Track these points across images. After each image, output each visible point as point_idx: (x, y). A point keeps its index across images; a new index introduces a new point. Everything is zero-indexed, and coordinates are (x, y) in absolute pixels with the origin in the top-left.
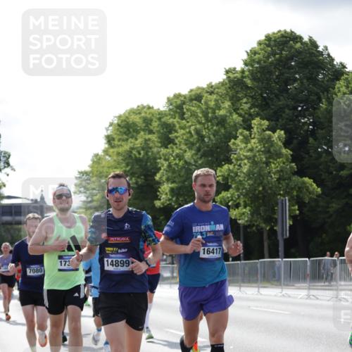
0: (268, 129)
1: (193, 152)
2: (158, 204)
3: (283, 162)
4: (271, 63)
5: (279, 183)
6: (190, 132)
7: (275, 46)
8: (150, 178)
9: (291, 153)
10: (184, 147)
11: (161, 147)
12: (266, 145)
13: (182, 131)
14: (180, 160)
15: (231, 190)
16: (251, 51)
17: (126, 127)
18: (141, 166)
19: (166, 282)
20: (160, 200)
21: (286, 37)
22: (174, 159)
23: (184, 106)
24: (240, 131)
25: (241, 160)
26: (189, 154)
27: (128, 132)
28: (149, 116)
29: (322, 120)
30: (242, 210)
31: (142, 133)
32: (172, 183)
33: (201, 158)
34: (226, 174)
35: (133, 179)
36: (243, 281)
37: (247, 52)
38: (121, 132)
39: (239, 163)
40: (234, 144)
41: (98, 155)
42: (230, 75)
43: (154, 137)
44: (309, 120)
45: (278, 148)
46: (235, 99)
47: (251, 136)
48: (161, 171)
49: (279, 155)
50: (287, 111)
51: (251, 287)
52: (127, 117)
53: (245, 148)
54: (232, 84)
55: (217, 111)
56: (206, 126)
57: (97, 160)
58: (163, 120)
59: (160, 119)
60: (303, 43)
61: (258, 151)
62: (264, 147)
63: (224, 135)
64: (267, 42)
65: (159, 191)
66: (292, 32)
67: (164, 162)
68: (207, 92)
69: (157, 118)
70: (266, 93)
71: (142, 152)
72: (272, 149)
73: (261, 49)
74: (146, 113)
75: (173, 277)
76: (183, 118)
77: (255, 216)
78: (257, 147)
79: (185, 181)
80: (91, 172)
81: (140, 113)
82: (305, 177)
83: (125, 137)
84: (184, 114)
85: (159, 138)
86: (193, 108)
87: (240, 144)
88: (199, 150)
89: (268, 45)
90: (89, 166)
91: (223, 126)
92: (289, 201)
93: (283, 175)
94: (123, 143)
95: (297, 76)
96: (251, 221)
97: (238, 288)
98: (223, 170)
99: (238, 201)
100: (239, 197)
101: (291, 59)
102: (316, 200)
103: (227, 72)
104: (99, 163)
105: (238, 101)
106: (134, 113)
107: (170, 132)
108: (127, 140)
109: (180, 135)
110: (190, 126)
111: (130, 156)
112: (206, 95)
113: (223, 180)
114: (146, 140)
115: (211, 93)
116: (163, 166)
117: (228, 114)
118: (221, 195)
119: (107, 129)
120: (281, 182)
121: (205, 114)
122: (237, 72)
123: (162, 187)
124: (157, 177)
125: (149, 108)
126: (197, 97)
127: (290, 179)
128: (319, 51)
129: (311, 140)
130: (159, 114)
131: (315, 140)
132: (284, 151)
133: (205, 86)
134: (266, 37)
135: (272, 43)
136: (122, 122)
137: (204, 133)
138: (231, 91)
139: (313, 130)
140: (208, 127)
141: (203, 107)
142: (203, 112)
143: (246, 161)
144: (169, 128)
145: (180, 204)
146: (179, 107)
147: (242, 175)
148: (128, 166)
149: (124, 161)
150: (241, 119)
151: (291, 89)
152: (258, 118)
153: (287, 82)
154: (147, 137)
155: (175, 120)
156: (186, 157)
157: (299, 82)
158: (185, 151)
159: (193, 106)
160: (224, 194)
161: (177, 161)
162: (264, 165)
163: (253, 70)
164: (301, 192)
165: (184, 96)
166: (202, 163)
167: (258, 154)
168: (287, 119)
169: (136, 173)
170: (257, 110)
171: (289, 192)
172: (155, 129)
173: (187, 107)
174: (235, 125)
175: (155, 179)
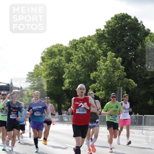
0: (114, 57)
1: (80, 66)
2: (63, 88)
3: (120, 72)
4: (117, 27)
5: (118, 81)
6: (79, 57)
7: (119, 20)
8: (60, 76)
9: (124, 68)
10: (76, 63)
11: (66, 63)
12: (113, 64)
13: (76, 56)
15: (96, 83)
16: (108, 21)
17: (50, 53)
18: (56, 71)
19: (66, 123)
20: (64, 86)
21: (124, 16)
22: (71, 69)
23: (77, 45)
24: (101, 57)
25: (102, 70)
26: (78, 66)
27: (51, 56)
28: (61, 49)
29: (138, 54)
30: (101, 92)
31: (58, 56)
32: (71, 79)
33: (83, 68)
34: (95, 76)
35: (53, 76)
37: (106, 22)
38: (48, 55)
39: (101, 71)
40: (99, 63)
41: (37, 65)
42: (98, 32)
43: (63, 58)
44: (133, 53)
45: (118, 65)
46: (99, 43)
47: (106, 59)
48: (66, 74)
49: (119, 68)
50: (123, 49)
51: (104, 127)
52: (51, 49)
53: (103, 65)
54: (99, 36)
55: (91, 48)
57: (37, 67)
58: (67, 51)
60: (131, 19)
61: (110, 66)
62: (112, 65)
63: (94, 58)
64: (115, 18)
65: (64, 83)
66: (127, 14)
67: (67, 70)
68: (88, 39)
69: (64, 50)
70: (114, 41)
71: (57, 65)
72: (116, 66)
73: (112, 21)
74: (60, 47)
75: (69, 121)
76: (76, 50)
77: (107, 96)
78: (109, 64)
79: (76, 78)
80: (34, 73)
81: (57, 47)
82: (130, 79)
84: (77, 48)
85: (65, 59)
87: (101, 63)
88: (82, 65)
89: (116, 20)
90: (33, 70)
91: (94, 55)
92: (122, 89)
93: (120, 78)
94: (49, 60)
95: (128, 34)
96: (105, 98)
98: (93, 74)
99: (99, 88)
100: (100, 86)
101: (126, 26)
102: (134, 90)
103: (97, 30)
104: (38, 69)
105: (101, 44)
106: (54, 47)
107: (70, 57)
108: (51, 59)
109: (74, 58)
110: (79, 54)
112: (86, 40)
113: (93, 78)
114: (60, 60)
115: (89, 40)
116: (66, 71)
117: (96, 50)
118: (92, 86)
119: (42, 54)
120: (119, 80)
122: (101, 31)
123: (66, 81)
124: (64, 76)
125: (61, 45)
126: (83, 41)
127: (123, 79)
128: (138, 23)
129: (133, 62)
130: (66, 48)
131: (135, 62)
132: (121, 67)
133: (87, 36)
134: (115, 16)
136: (49, 50)
138: (98, 39)
139: (134, 58)
140: (87, 55)
141: (85, 46)
142: (85, 48)
143: (104, 71)
144: (70, 55)
145: (73, 89)
146: (75, 45)
147: (102, 77)
148: (51, 70)
149: (49, 68)
150: (102, 51)
151: (125, 39)
152: (111, 52)
153: (123, 36)
154: (61, 58)
155: (72, 51)
156: (77, 68)
157: (129, 36)
158: (77, 65)
159: (80, 45)
160: (93, 85)
161: (73, 70)
162: (112, 73)
163: (108, 30)
164: (128, 85)
165: (77, 40)
166: (84, 71)
167: (109, 68)
168: (123, 53)
169: (54, 74)
170: (110, 48)
171: (123, 85)
172: (64, 55)
173: (78, 45)
174: (99, 54)
175: (62, 77)
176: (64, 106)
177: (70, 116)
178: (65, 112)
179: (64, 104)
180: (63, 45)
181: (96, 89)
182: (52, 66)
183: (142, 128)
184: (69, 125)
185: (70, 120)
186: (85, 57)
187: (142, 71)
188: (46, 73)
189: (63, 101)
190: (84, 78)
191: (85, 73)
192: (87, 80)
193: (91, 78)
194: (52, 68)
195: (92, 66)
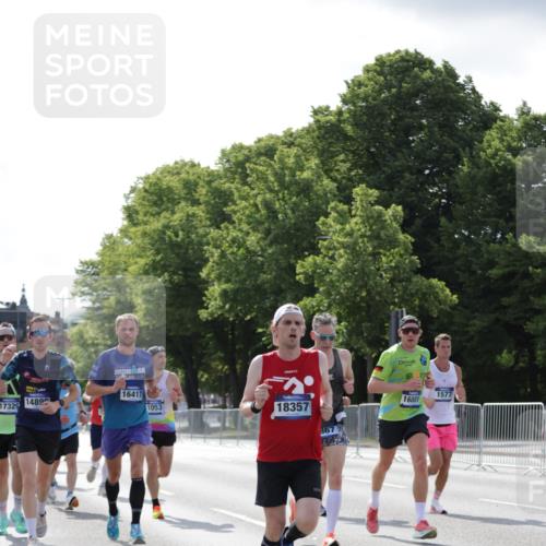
0: (377, 202)
1: (259, 235)
2: (203, 314)
3: (400, 254)
4: (385, 101)
5: (393, 286)
6: (256, 205)
7: (391, 74)
8: (189, 273)
9: (413, 240)
10: (245, 227)
11: (210, 226)
12: (374, 227)
13: (244, 203)
14: (239, 248)
15: (317, 295)
16: (353, 81)
17: (156, 194)
18: (178, 255)
19: (214, 435)
20: (207, 308)
21: (408, 61)
22: (230, 246)
23: (247, 165)
24: (332, 204)
25: (335, 248)
26: (253, 238)
27: (159, 202)
28: (191, 178)
29: (461, 191)
31: (183, 204)
32: (228, 281)
33: (270, 245)
34: (310, 270)
35: (166, 274)
37: (347, 82)
38: (149, 201)
39: (331, 253)
40: (324, 224)
41: (111, 236)
42: (319, 117)
43: (200, 211)
44: (440, 189)
45: (391, 231)
46: (326, 155)
47: (350, 211)
48: (210, 264)
49: (393, 243)
50: (407, 175)
52: (159, 179)
53: (341, 230)
54: (323, 132)
55: (298, 173)
56: (280, 195)
57: (110, 244)
58: (214, 185)
59: (209, 183)
60: (435, 71)
61: (362, 236)
62: (370, 230)
63: (308, 209)
64: (378, 69)
65: (205, 295)
66: (417, 53)
67: (214, 250)
68: (284, 143)
69: (205, 182)
70: (375, 146)
71: (181, 233)
72: (382, 234)
73: (369, 79)
74: (188, 173)
75: (224, 428)
76: (245, 183)
77: (354, 337)
78: (359, 230)
79: (245, 280)
80: (101, 262)
81: (178, 173)
82: (434, 277)
83: (155, 209)
84: (248, 176)
85: (208, 213)
86: (261, 168)
87: (333, 224)
88: (268, 232)
89: (380, 73)
90: (97, 254)
91: (308, 197)
93: (399, 275)
94: (151, 219)
95: (424, 121)
98: (305, 264)
101: (417, 96)
102: (449, 314)
103: (315, 112)
104: (113, 249)
105: (332, 157)
106: (169, 172)
107: (226, 205)
108: (159, 214)
109: (240, 208)
110: (256, 196)
112: (280, 147)
113: (306, 279)
114: (188, 216)
115: (290, 145)
116: (212, 256)
117: (315, 179)
118: (301, 304)
119: (127, 197)
121: (279, 177)
122: (330, 113)
123: (211, 289)
124: (203, 274)
125: (193, 165)
126: (267, 150)
127: (409, 280)
128: (459, 84)
129: (443, 220)
130: (209, 175)
131: (451, 222)
132: (401, 236)
133: (281, 134)
134: (377, 60)
135: (386, 69)
136: (151, 185)
138: (321, 142)
139: (447, 205)
141: (276, 166)
142: (276, 174)
143: (342, 251)
144: (224, 197)
145: (237, 316)
146: (241, 164)
147: (335, 272)
148: (158, 253)
149: (153, 245)
150: (336, 185)
151: (414, 141)
152: (364, 185)
153: (408, 131)
155: (232, 186)
156: (248, 243)
157: (426, 130)
158: (248, 234)
159: (259, 165)
160: (307, 301)
161: (235, 249)
162: (370, 258)
163: (355, 112)
164: (426, 301)
165: (250, 149)
166: (273, 254)
167: (360, 240)
168: (407, 188)
169: (170, 266)
170: (361, 172)
171: (407, 300)
172: (202, 199)
173: (252, 166)
174: (326, 195)
175: (199, 276)
176: (206, 376)
177: (228, 410)
178: (212, 396)
179: (207, 369)
180: (199, 165)
182: (162, 239)
183: (479, 446)
184: (224, 441)
185: (227, 424)
186: (277, 206)
187: (474, 248)
188: (142, 262)
189: (203, 361)
190: (275, 278)
191: (277, 260)
192: (283, 286)
193: (297, 278)
194: (164, 247)
195: (300, 237)
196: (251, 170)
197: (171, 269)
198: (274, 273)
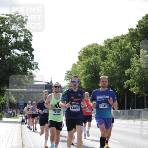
1: (115, 63)
6: (114, 55)
8: (96, 74)
10: (111, 61)
11: (101, 61)
13: (110, 55)
14: (109, 67)
15: (131, 79)
17: (87, 53)
18: (93, 69)
22: (107, 66)
23: (111, 44)
24: (135, 55)
27: (87, 55)
30: (135, 88)
31: (94, 55)
33: (118, 66)
34: (129, 72)
35: (90, 74)
36: (136, 118)
37: (138, 21)
38: (84, 55)
40: (132, 60)
41: (75, 64)
42: (131, 31)
43: (98, 57)
47: (139, 57)
48: (102, 71)
52: (87, 48)
53: (137, 62)
54: (132, 35)
55: (125, 46)
56: (121, 52)
57: (74, 66)
58: (102, 50)
59: (101, 49)
63: (128, 56)
64: (146, 17)
67: (103, 67)
68: (121, 38)
69: (100, 49)
70: (146, 39)
71: (93, 63)
73: (144, 20)
74: (95, 47)
76: (111, 49)
77: (141, 91)
79: (111, 75)
80: (72, 71)
81: (93, 47)
83: (86, 57)
85: (101, 57)
86: (115, 45)
88: (117, 63)
89: (147, 19)
90: (71, 69)
91: (128, 52)
94: (86, 59)
96: (139, 93)
97: (133, 121)
99: (134, 84)
100: (134, 82)
103: (130, 30)
104: (75, 67)
105: (134, 42)
106: (90, 46)
107: (106, 55)
108: (87, 58)
110: (114, 52)
111: (89, 65)
112: (120, 39)
113: (128, 75)
114: (95, 58)
115: (123, 39)
116: (102, 69)
117: (130, 48)
118: (126, 82)
119: (79, 53)
121: (120, 48)
122: (134, 30)
124: (100, 74)
125: (97, 44)
126: (117, 40)
130: (101, 47)
133: (120, 36)
134: (146, 15)
136: (85, 50)
137: (120, 55)
138: (131, 38)
140: (121, 53)
141: (119, 44)
142: (119, 47)
143: (137, 67)
144: (105, 53)
145: (109, 85)
147: (136, 73)
148: (87, 69)
149: (86, 66)
150: (135, 49)
154: (96, 57)
155: (107, 50)
156: (112, 65)
158: (112, 63)
159: (115, 44)
160: (128, 81)
163: (140, 29)
165: (112, 40)
166: (119, 68)
172: (99, 54)
173: (113, 44)
174: (133, 52)
175: (99, 75)
180: (98, 44)
181: (130, 85)
188: (83, 71)
190: (119, 74)
191: (120, 70)
192: (122, 77)
193: (125, 74)
194: (89, 67)
196: (112, 46)
197: (91, 73)
198: (119, 73)
